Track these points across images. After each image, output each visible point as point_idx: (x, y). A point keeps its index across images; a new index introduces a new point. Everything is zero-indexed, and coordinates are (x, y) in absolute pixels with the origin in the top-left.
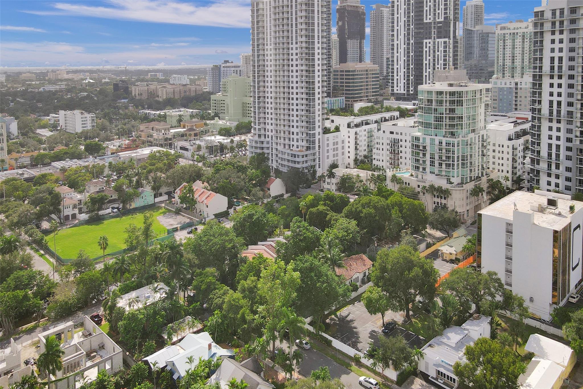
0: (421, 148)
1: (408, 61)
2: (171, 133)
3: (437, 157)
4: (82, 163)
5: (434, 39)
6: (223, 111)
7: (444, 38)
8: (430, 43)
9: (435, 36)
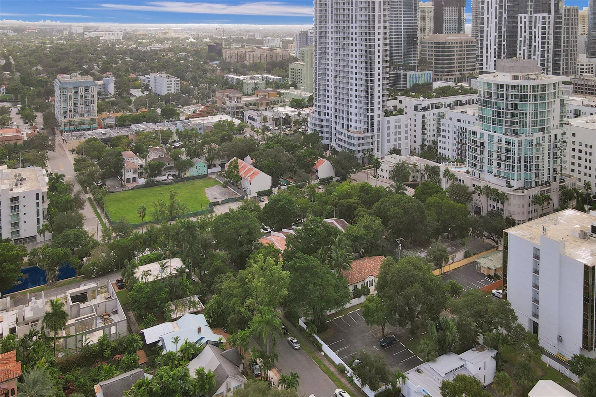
0: (478, 144)
1: (500, 37)
2: (244, 101)
3: (495, 155)
4: (156, 127)
5: (531, 13)
6: (300, 81)
7: (543, 12)
8: (525, 18)
9: (532, 10)
